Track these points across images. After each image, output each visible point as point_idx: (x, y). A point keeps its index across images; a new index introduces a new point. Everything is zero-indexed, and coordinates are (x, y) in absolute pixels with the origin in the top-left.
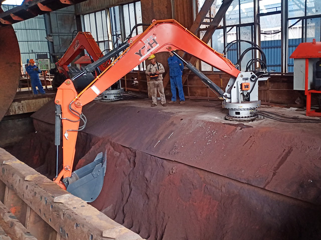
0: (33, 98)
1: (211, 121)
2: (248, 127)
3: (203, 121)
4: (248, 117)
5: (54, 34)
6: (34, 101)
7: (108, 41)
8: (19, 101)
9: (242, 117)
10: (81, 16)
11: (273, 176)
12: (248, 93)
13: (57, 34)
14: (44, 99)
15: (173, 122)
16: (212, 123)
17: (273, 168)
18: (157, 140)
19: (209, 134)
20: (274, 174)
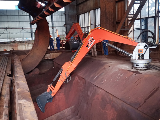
0: (55, 52)
1: (122, 68)
2: (140, 73)
3: (118, 68)
4: (143, 68)
5: (67, 24)
6: (55, 53)
7: (89, 27)
8: (49, 53)
9: (140, 68)
10: (79, 15)
11: (144, 103)
12: (142, 55)
13: (68, 24)
14: (60, 53)
15: (105, 67)
16: (123, 70)
17: (145, 98)
18: (96, 76)
19: (119, 75)
20: (145, 102)
